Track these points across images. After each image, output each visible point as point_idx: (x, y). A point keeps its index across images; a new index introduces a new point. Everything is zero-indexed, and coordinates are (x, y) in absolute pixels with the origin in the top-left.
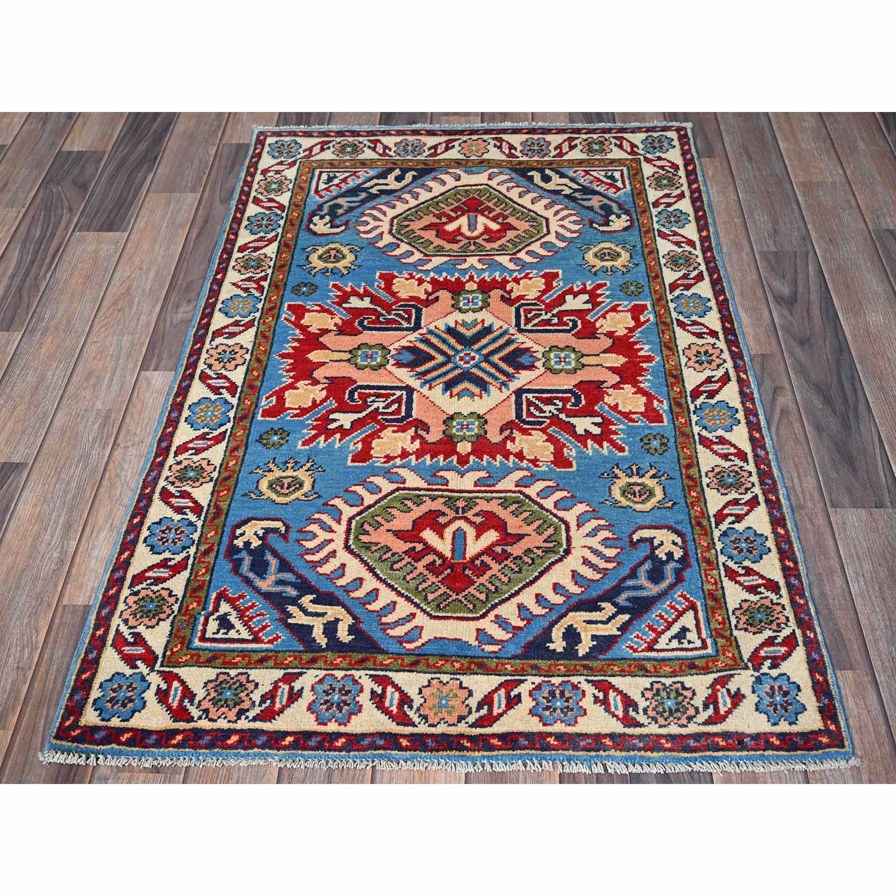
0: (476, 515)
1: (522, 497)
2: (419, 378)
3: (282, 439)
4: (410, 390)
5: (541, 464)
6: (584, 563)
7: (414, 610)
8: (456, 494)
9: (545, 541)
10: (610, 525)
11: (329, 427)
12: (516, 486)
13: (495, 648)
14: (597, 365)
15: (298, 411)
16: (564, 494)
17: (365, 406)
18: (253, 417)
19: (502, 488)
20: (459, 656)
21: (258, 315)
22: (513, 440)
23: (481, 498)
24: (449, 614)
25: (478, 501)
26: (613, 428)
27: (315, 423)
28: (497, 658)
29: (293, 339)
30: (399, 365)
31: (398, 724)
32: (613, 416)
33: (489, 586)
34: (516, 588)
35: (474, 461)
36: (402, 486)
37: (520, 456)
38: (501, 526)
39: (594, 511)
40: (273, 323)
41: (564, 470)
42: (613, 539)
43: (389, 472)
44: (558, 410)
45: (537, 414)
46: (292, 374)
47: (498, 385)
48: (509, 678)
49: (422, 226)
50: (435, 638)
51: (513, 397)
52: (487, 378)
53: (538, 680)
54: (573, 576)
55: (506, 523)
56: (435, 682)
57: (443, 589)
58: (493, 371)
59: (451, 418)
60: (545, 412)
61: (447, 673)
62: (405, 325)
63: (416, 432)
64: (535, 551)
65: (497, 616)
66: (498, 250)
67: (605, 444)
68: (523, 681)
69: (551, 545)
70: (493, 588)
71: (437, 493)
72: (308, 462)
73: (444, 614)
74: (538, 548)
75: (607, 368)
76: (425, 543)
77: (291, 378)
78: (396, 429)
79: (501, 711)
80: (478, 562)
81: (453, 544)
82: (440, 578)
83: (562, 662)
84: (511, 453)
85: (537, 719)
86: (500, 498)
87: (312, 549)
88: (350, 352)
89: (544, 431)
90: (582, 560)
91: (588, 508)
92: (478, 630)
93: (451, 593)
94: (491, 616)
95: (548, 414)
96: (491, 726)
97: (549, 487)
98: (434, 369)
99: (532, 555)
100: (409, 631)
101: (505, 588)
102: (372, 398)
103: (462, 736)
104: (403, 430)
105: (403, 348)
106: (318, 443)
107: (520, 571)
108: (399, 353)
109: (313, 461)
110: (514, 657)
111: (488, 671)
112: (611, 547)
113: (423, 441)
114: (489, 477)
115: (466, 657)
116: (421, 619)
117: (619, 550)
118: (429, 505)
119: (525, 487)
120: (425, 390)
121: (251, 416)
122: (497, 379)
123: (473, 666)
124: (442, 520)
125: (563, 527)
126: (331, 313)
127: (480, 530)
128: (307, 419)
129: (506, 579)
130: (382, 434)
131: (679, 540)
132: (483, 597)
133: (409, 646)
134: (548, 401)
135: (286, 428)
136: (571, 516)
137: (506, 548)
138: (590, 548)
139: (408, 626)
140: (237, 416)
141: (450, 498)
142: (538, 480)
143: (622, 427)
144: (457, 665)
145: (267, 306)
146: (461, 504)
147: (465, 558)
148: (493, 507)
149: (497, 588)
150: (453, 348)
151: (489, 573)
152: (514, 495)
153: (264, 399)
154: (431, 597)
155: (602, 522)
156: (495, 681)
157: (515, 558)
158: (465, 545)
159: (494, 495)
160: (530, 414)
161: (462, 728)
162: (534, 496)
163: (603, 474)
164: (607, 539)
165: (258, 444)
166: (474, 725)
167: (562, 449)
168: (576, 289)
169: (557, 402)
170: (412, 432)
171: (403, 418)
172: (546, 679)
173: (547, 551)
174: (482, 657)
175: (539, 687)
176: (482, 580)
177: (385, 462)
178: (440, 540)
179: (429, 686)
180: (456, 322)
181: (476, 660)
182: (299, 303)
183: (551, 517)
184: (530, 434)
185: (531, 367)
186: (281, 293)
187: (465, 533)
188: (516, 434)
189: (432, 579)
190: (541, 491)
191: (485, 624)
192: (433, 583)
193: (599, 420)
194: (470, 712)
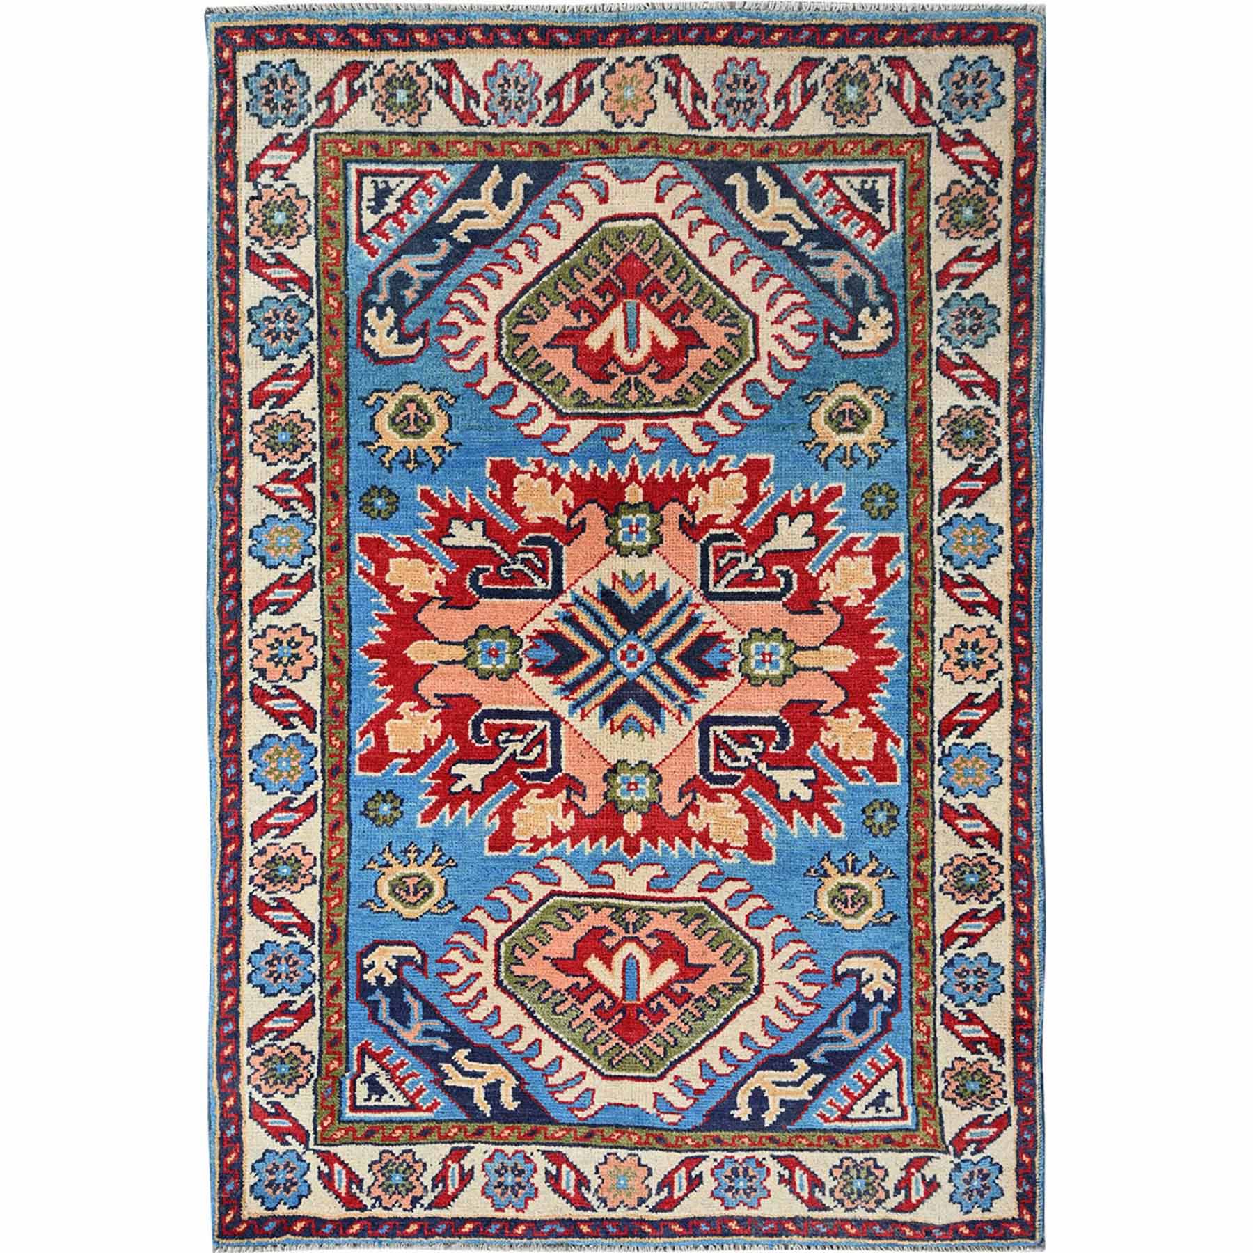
0: (649, 936)
1: (706, 907)
2: (567, 698)
3: (395, 809)
4: (554, 719)
5: (731, 852)
6: (777, 1006)
7: (583, 1068)
8: (625, 902)
9: (734, 974)
10: (812, 951)
11: (454, 789)
12: (700, 890)
13: (674, 1118)
14: (815, 669)
15: (408, 760)
16: (758, 902)
17: (497, 750)
18: (349, 771)
19: (681, 895)
20: (636, 1127)
21: (316, 561)
22: (696, 811)
23: (656, 910)
24: (623, 1073)
25: (652, 914)
26: (828, 789)
27: (433, 782)
28: (677, 1130)
29: (381, 617)
30: (537, 669)
31: (577, 1209)
32: (830, 768)
33: (667, 1037)
34: (698, 1041)
35: (646, 848)
36: (556, 888)
37: (705, 839)
38: (679, 953)
39: (794, 929)
40: (344, 579)
41: (760, 863)
42: (814, 971)
43: (538, 866)
44: (757, 755)
45: (728, 761)
46: (389, 688)
47: (676, 711)
48: (690, 1154)
49: (548, 339)
50: (610, 1104)
51: (697, 734)
52: (661, 698)
53: (720, 1156)
54: (763, 1024)
55: (687, 949)
56: (612, 1158)
57: (615, 1040)
58: (668, 682)
59: (614, 770)
60: (738, 759)
61: (623, 1148)
62: (540, 585)
63: (568, 798)
64: (721, 988)
65: (676, 1078)
66: (675, 404)
67: (816, 818)
68: (704, 1158)
69: (740, 980)
70: (671, 1040)
71: (601, 900)
72: (433, 850)
73: (617, 1073)
74: (725, 985)
75: (829, 674)
76: (591, 977)
77: (388, 695)
78: (541, 791)
79: (681, 1194)
80: (653, 1005)
81: (624, 978)
82: (610, 1025)
83: (746, 1133)
84: (693, 834)
85: (719, 1202)
86: (679, 911)
87: (457, 987)
88: (465, 644)
89: (736, 793)
90: (775, 1002)
91: (786, 926)
92: (656, 1094)
93: (624, 1045)
94: (670, 1077)
95: (743, 764)
96: (671, 1210)
97: (740, 891)
98: (587, 677)
99: (718, 995)
100: (580, 1096)
101: (685, 1040)
102: (505, 735)
103: (642, 1221)
104: (549, 793)
105: (541, 634)
106: (442, 818)
107: (702, 1018)
108: (535, 646)
109: (440, 850)
110: (695, 1129)
111: (668, 1148)
112: (811, 984)
113: (579, 815)
114: (666, 875)
115: (644, 1128)
116: (592, 1080)
117: (819, 988)
118: (593, 920)
119: (711, 891)
120: (575, 720)
121: (345, 768)
122: (673, 698)
123: (651, 1139)
124: (609, 942)
125: (755, 953)
126: (428, 560)
127: (656, 959)
128: (424, 775)
129: (686, 1029)
130: (524, 801)
131: (892, 974)
132: (660, 1051)
133: (581, 1114)
134: (744, 740)
135: (398, 792)
136: (765, 938)
137: (685, 985)
138: (785, 985)
139: (579, 1089)
140: (327, 768)
141: (618, 908)
142: (728, 879)
143: (840, 788)
144: (635, 1138)
145: (328, 541)
146: (631, 917)
147: (638, 999)
148: (671, 924)
149: (676, 1040)
150: (612, 635)
151: (667, 1021)
152: (697, 904)
153: (358, 737)
154: (601, 1050)
155: (803, 947)
156: (676, 1158)
157: (697, 1000)
158: (638, 979)
159: (672, 905)
160: (720, 765)
161: (643, 1213)
162: (721, 906)
163: (809, 871)
164: (807, 971)
165: (363, 818)
166: (655, 1209)
167: (760, 825)
168: (794, 502)
169: (756, 740)
170: (562, 796)
171: (551, 773)
172: (729, 1154)
173: (736, 988)
174: (661, 1129)
175: (721, 1165)
176: (659, 1029)
177: (532, 850)
178: (607, 972)
179: (605, 1163)
180: (614, 576)
181: (654, 1132)
182: (377, 536)
183: (741, 937)
184: (719, 800)
185: (721, 673)
186: (344, 512)
187: (637, 962)
188: (701, 800)
189: (602, 1026)
190: (730, 898)
191: (663, 1086)
192: (603, 1032)
193: (810, 775)
194: (650, 1195)
